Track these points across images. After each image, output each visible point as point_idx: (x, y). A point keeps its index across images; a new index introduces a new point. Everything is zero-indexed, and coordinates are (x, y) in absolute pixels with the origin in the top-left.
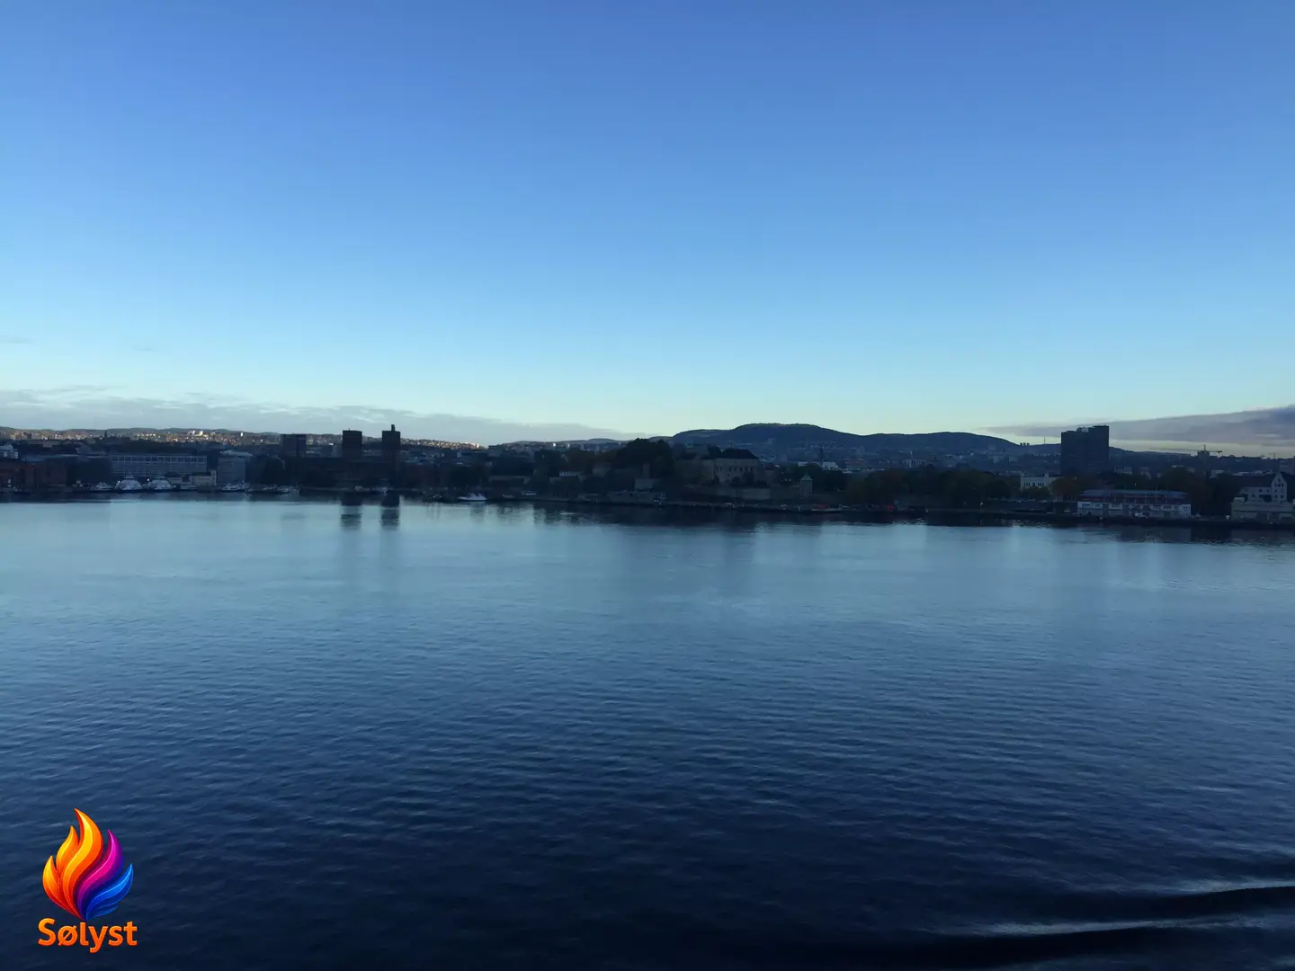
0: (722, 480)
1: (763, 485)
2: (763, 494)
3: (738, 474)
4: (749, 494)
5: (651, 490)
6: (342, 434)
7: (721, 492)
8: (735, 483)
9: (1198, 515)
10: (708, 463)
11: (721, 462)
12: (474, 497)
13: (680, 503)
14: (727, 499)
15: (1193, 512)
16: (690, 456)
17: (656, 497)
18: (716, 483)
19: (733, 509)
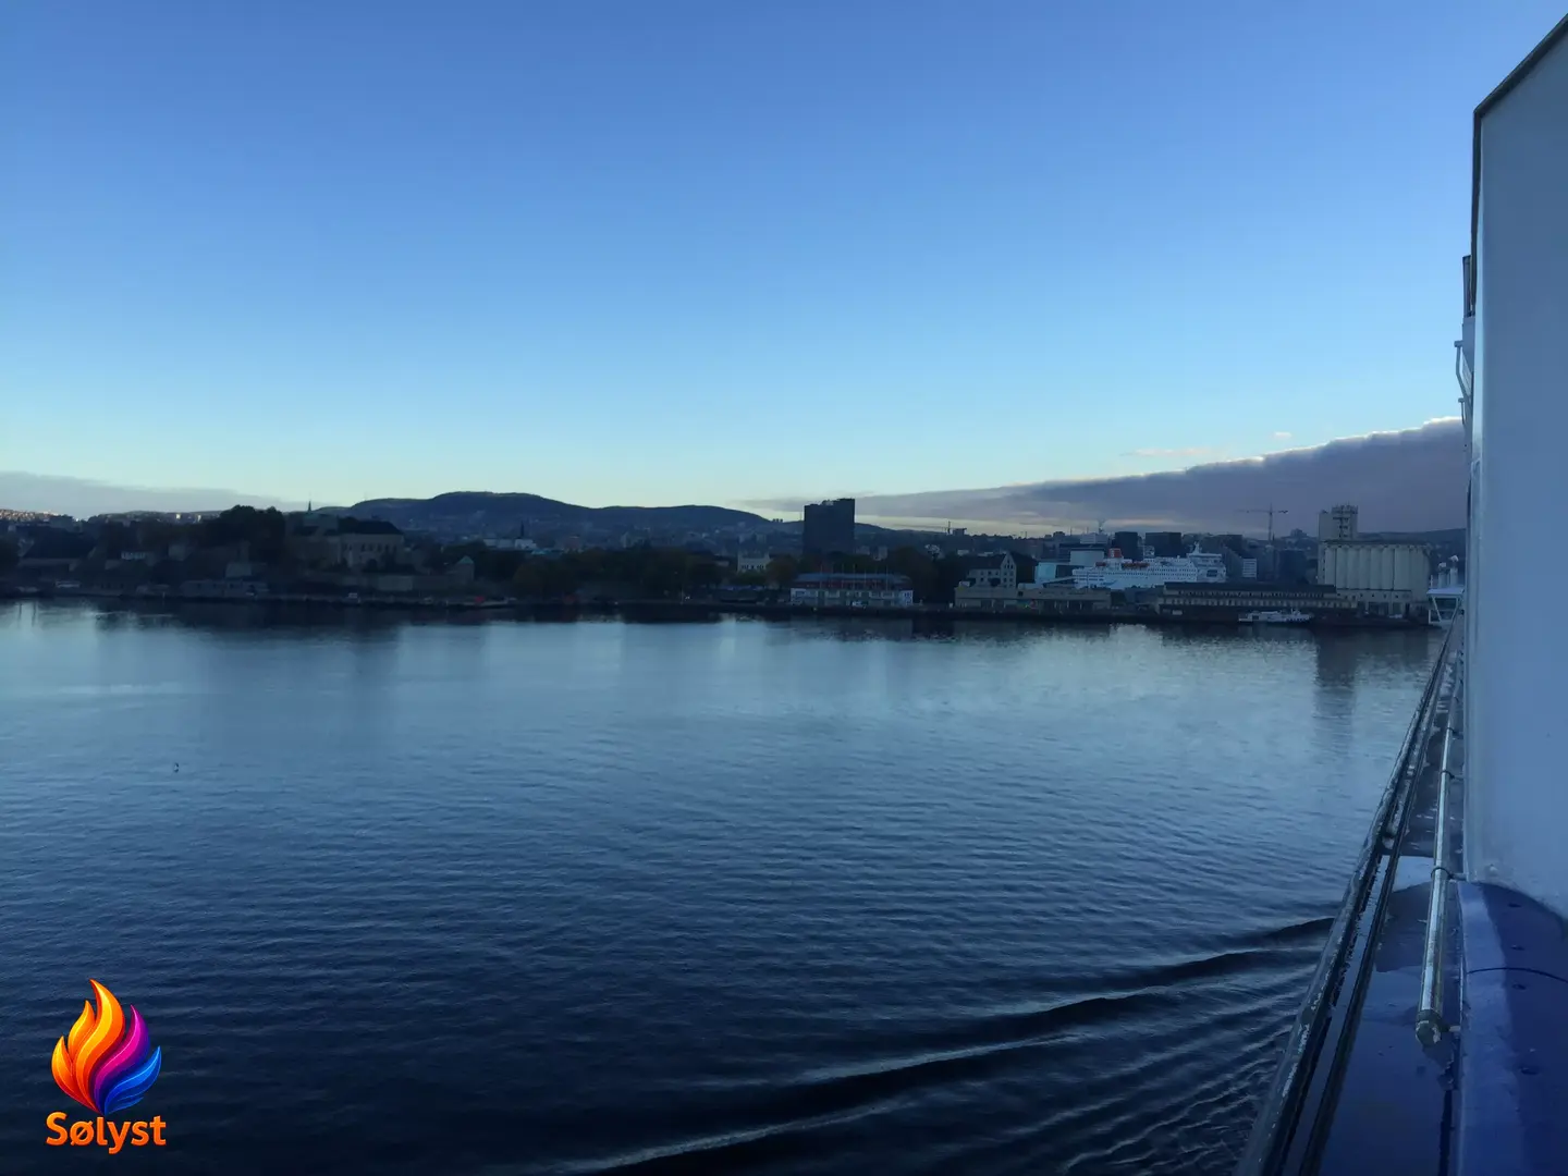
0: (351, 561)
1: (407, 569)
2: (405, 583)
3: (375, 555)
4: (386, 583)
5: (246, 579)
7: (349, 581)
8: (370, 569)
9: (921, 604)
10: (334, 540)
11: (353, 539)
13: (284, 597)
14: (352, 590)
15: (916, 600)
16: (310, 531)
17: (252, 589)
18: (342, 567)
19: (358, 605)
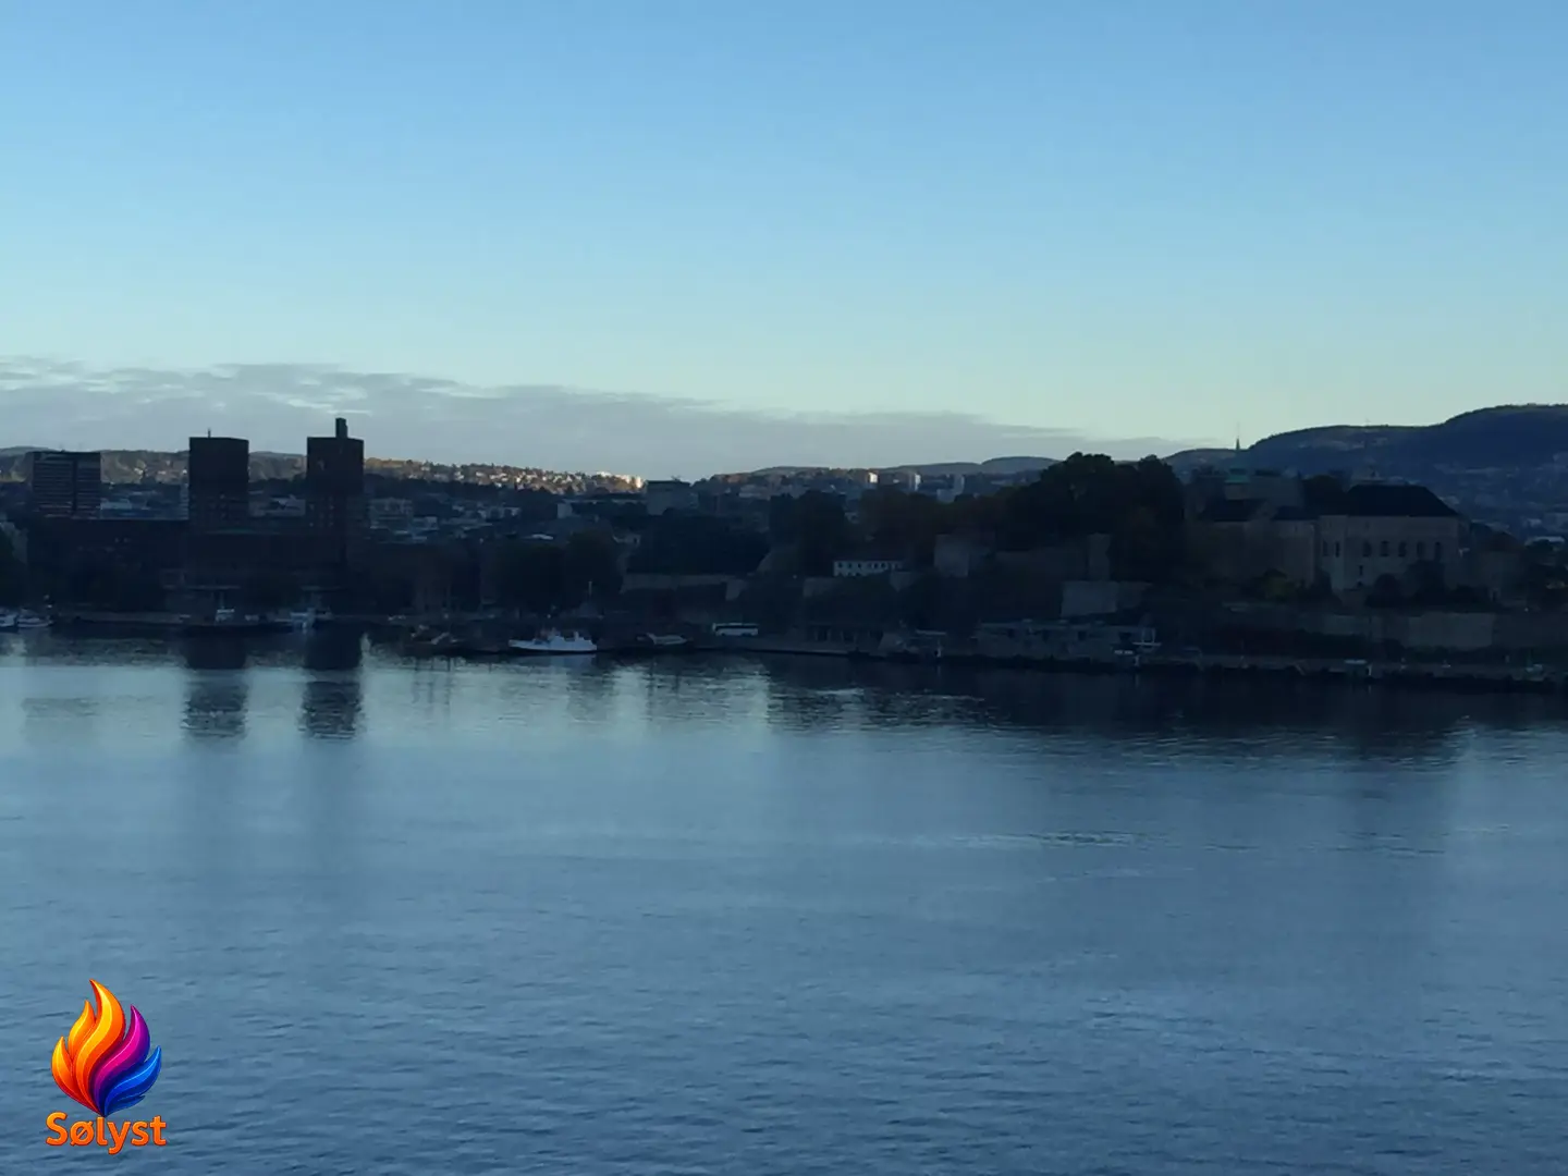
0: (1339, 582)
1: (1468, 599)
2: (1469, 630)
3: (1393, 566)
4: (1426, 630)
5: (1111, 619)
6: (186, 447)
7: (1337, 624)
8: (1386, 596)
10: (1299, 530)
11: (1338, 527)
12: (557, 642)
13: (1200, 660)
14: (1351, 646)
16: (1241, 510)
17: (1126, 641)
18: (1319, 593)
19: (1370, 681)
